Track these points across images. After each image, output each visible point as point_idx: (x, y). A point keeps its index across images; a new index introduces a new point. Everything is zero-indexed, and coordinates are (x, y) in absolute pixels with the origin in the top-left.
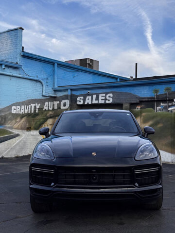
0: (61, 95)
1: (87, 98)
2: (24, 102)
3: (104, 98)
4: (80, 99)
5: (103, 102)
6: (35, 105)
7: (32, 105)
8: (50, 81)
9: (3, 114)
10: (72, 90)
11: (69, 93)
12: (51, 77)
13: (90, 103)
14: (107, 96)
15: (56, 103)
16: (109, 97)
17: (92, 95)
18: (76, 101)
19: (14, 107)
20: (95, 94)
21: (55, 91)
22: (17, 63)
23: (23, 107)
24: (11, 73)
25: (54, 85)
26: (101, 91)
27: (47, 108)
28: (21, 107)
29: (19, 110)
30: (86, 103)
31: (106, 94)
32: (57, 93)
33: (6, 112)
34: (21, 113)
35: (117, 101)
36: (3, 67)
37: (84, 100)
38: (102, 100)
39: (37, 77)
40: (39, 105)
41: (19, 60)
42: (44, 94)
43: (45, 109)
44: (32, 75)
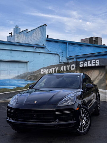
0: (71, 62)
1: (85, 63)
2: (48, 67)
3: (94, 63)
4: (81, 64)
5: (94, 65)
6: (55, 68)
7: (53, 68)
8: (64, 53)
9: (36, 74)
10: (76, 58)
11: (75, 60)
12: (65, 51)
13: (87, 66)
14: (96, 61)
15: (68, 66)
16: (98, 62)
17: (87, 61)
18: (79, 65)
19: (42, 70)
20: (89, 60)
21: (68, 59)
22: (43, 45)
23: (47, 70)
24: (40, 51)
25: (67, 56)
26: (93, 58)
27: (63, 70)
28: (46, 70)
29: (45, 71)
30: (84, 66)
31: (96, 60)
32: (68, 60)
33: (37, 73)
34: (46, 73)
35: (102, 65)
36: (35, 48)
37: (83, 64)
38: (93, 64)
39: (56, 52)
40: (58, 68)
41: (45, 43)
42: (60, 62)
43: (62, 70)
44: (53, 51)
